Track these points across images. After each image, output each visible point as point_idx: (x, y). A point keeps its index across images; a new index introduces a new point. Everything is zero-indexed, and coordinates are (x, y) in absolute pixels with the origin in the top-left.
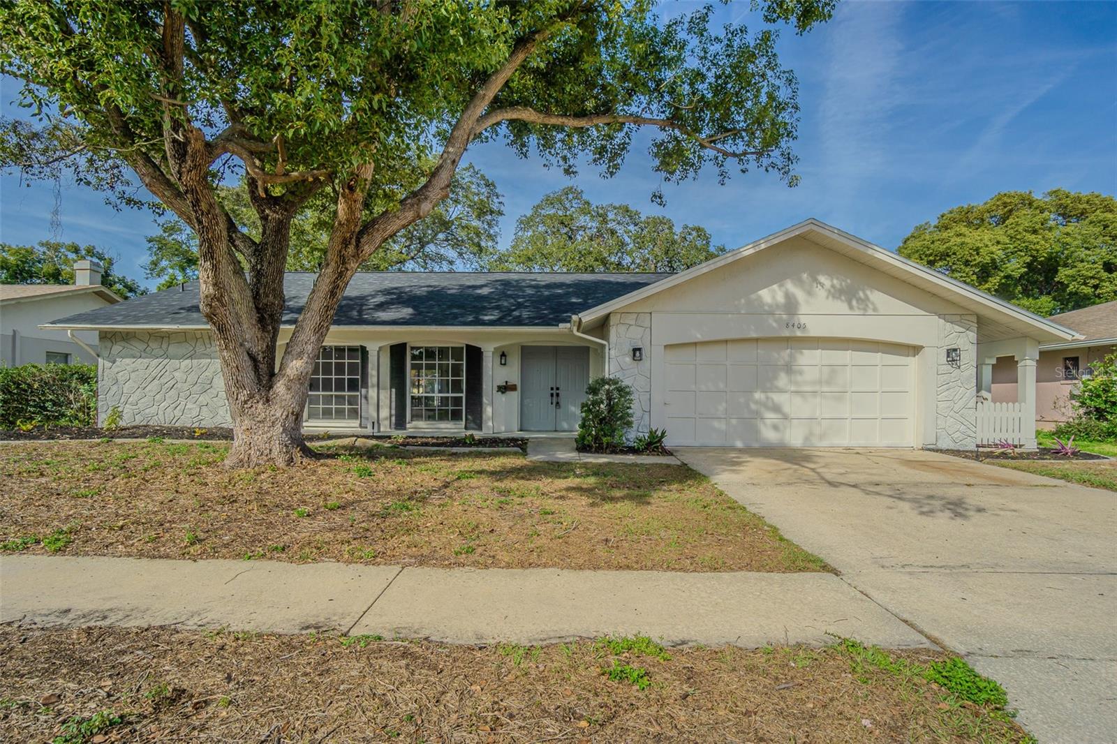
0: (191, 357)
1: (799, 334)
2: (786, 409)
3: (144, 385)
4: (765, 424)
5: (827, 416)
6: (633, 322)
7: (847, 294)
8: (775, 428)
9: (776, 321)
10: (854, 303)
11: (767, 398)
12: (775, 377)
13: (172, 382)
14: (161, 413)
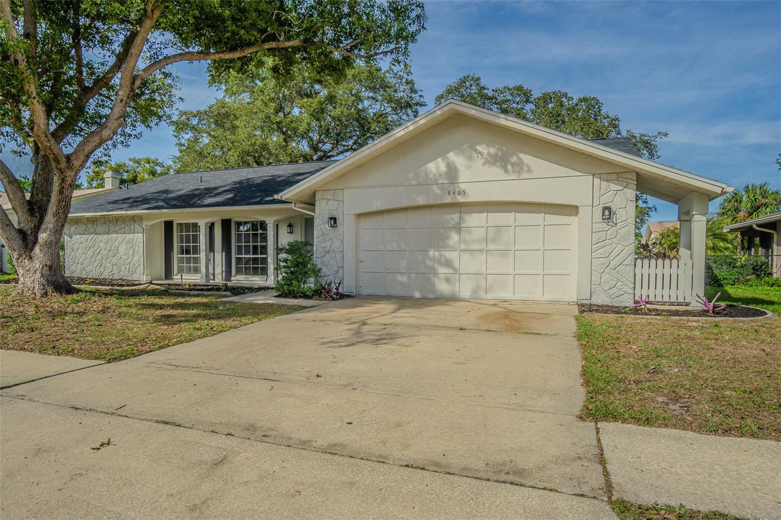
0: (108, 233)
1: (460, 199)
2: (456, 264)
3: (86, 252)
4: (438, 277)
5: (492, 272)
6: (331, 198)
7: (500, 160)
8: (448, 280)
9: (439, 189)
10: (509, 167)
11: (441, 255)
12: (447, 237)
13: (99, 249)
14: (94, 269)
